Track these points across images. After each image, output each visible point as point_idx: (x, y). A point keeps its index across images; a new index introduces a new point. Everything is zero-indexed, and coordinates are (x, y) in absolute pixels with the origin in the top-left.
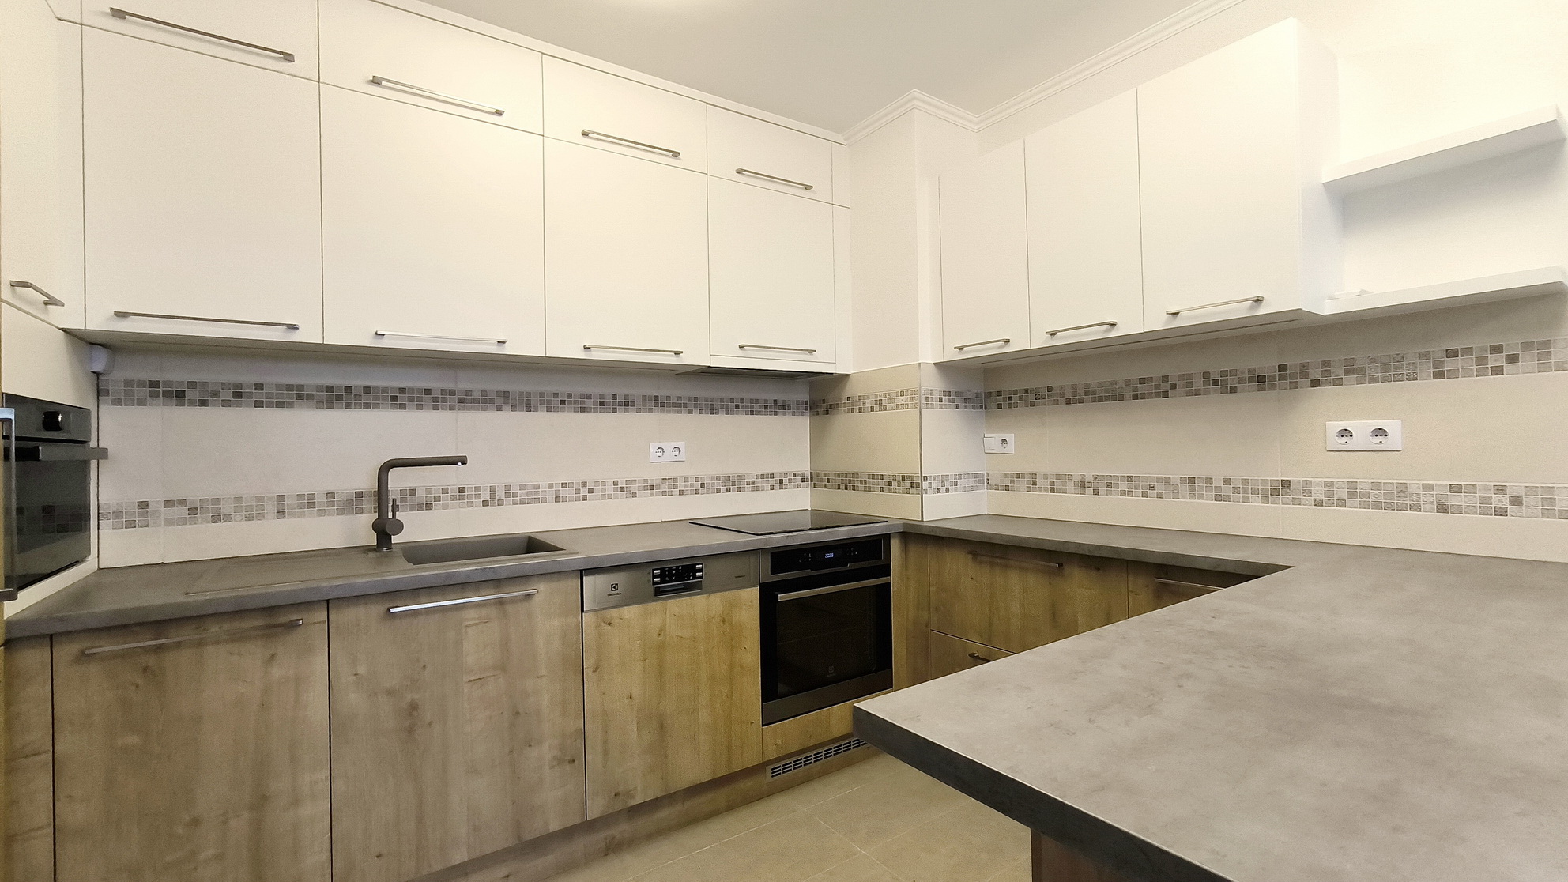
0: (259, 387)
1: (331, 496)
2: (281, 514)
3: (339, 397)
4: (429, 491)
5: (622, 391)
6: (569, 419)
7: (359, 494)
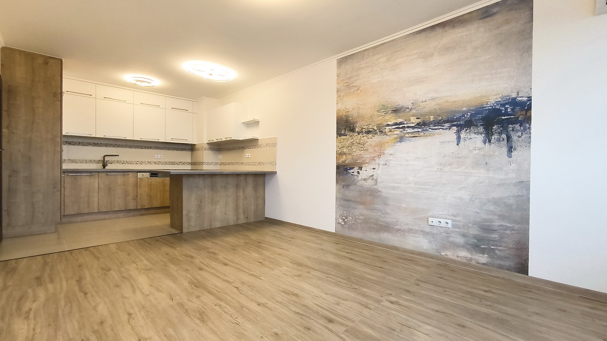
0: (83, 143)
1: (94, 160)
2: (86, 163)
3: (96, 145)
4: (112, 161)
5: (150, 145)
6: (139, 150)
7: (99, 160)
